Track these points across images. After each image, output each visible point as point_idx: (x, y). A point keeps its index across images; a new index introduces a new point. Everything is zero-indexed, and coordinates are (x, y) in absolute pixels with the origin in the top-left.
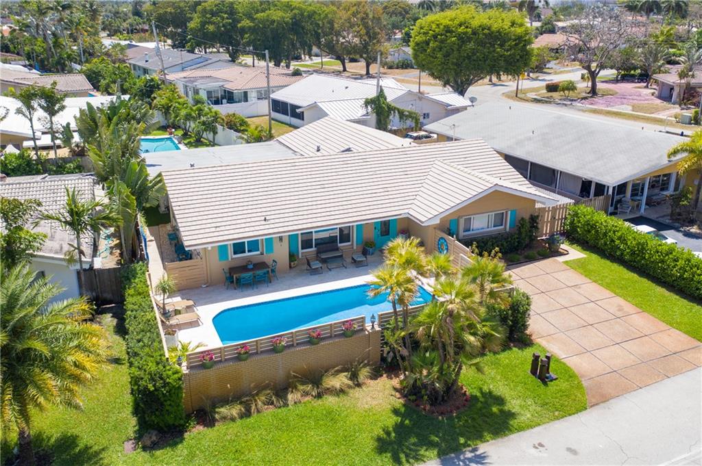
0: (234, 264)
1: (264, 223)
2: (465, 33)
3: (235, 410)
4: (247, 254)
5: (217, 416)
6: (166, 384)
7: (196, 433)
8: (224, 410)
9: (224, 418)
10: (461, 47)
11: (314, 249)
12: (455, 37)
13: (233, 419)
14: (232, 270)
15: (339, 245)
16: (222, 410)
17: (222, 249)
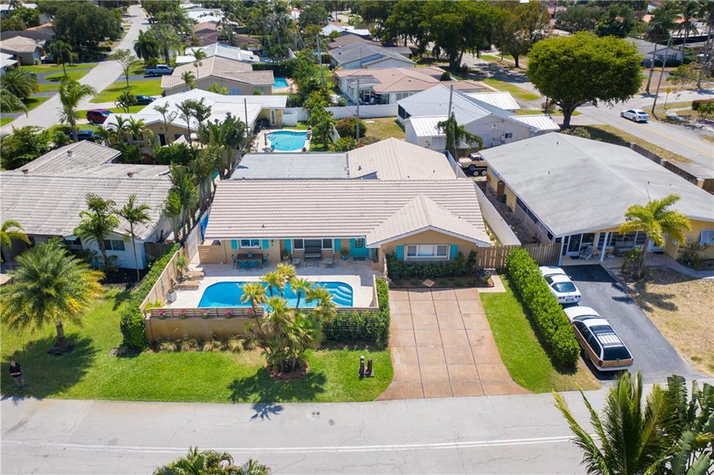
0: (241, 252)
1: (261, 228)
2: (566, 61)
3: (171, 347)
4: (251, 247)
5: (161, 347)
6: (131, 324)
7: (148, 354)
8: (165, 345)
9: (165, 349)
10: (561, 74)
11: (304, 249)
12: (557, 64)
13: (170, 351)
14: (240, 256)
15: (323, 249)
16: (165, 344)
17: (234, 242)
